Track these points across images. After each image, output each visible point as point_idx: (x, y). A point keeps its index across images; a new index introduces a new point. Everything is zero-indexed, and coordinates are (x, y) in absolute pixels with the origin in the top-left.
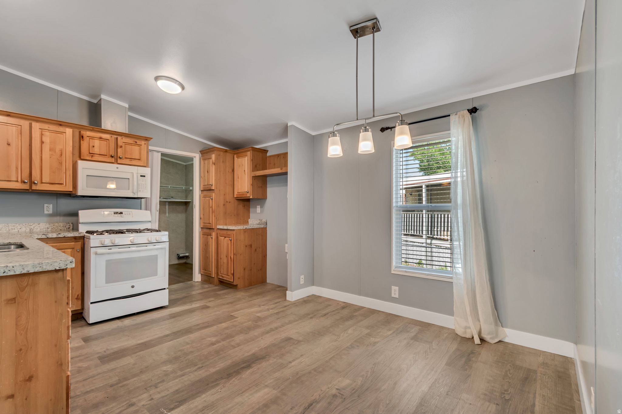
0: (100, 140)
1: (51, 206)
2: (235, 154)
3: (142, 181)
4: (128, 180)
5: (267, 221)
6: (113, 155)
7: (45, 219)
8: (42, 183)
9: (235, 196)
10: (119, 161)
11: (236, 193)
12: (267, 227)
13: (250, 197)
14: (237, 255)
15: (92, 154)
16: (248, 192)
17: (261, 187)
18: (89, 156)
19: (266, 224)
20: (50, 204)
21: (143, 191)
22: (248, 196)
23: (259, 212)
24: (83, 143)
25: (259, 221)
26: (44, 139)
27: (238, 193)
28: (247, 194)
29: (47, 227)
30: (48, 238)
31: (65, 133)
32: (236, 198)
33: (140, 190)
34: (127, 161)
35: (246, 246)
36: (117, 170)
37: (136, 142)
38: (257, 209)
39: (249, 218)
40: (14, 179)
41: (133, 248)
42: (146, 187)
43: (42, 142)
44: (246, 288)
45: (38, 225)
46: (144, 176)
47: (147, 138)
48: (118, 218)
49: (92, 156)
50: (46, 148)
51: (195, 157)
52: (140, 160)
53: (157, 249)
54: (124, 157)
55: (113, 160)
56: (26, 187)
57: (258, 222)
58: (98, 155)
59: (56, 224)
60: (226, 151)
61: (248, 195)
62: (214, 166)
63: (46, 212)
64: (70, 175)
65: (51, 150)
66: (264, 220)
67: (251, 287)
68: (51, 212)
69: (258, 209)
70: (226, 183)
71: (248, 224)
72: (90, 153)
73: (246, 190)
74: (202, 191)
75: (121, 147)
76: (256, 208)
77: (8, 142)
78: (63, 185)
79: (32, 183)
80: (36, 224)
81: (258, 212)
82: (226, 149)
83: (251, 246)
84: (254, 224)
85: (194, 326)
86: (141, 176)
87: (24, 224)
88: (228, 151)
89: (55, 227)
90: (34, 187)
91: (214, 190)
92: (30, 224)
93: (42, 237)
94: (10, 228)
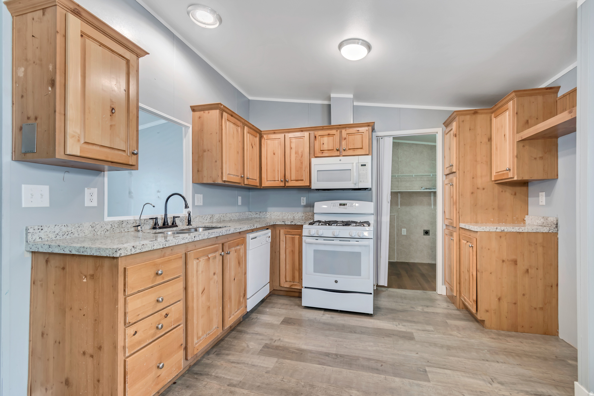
0: (328, 137)
1: (305, 198)
2: (492, 113)
3: (363, 171)
4: (350, 171)
5: (557, 221)
6: (338, 149)
7: (301, 209)
8: (291, 180)
9: (493, 179)
10: (344, 153)
11: (495, 174)
12: (559, 232)
13: (513, 178)
14: (482, 272)
15: (322, 151)
16: (510, 170)
17: (541, 158)
18: (320, 153)
19: (555, 226)
20: (304, 197)
21: (363, 181)
22: (509, 177)
23: (544, 203)
24: (316, 143)
25: (542, 220)
26: (292, 146)
27: (497, 174)
28: (507, 174)
29: (302, 215)
30: (285, 224)
31: (304, 137)
32: (495, 181)
33: (360, 180)
34: (351, 152)
35: (503, 261)
36: (340, 162)
37: (358, 131)
38: (540, 198)
39: (527, 214)
40: (277, 179)
41: (337, 242)
42: (366, 177)
43: (291, 148)
44: (503, 332)
45: (297, 214)
46: (365, 165)
47: (369, 124)
48: (342, 210)
49: (323, 152)
50: (293, 151)
51: (437, 133)
52: (362, 148)
53: (360, 246)
54: (348, 149)
55: (338, 153)
56: (282, 184)
57: (540, 221)
58: (327, 151)
59: (308, 214)
60: (475, 112)
61: (510, 175)
62: (455, 139)
63: (302, 204)
64: (307, 172)
65: (296, 153)
66: (552, 219)
67: (514, 333)
68: (305, 204)
69: (542, 198)
70: (476, 161)
71: (525, 223)
72: (321, 150)
73: (507, 167)
74: (446, 175)
75: (345, 139)
76: (538, 196)
77: (274, 152)
78: (303, 181)
79: (285, 181)
80: (296, 213)
81: (541, 204)
82: (475, 110)
83: (515, 262)
84: (535, 224)
85: (363, 358)
86: (362, 165)
87: (290, 213)
88: (479, 111)
89: (307, 216)
90: (287, 185)
91: (455, 172)
92: (293, 213)
93: (282, 224)
94: (284, 215)
